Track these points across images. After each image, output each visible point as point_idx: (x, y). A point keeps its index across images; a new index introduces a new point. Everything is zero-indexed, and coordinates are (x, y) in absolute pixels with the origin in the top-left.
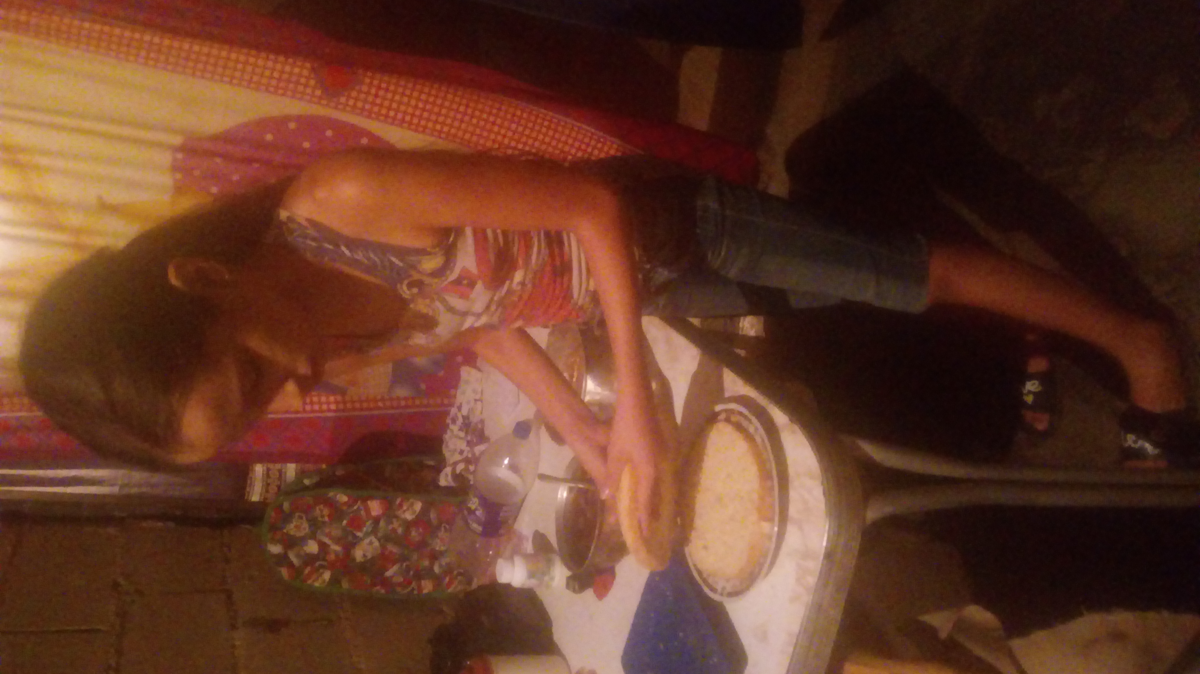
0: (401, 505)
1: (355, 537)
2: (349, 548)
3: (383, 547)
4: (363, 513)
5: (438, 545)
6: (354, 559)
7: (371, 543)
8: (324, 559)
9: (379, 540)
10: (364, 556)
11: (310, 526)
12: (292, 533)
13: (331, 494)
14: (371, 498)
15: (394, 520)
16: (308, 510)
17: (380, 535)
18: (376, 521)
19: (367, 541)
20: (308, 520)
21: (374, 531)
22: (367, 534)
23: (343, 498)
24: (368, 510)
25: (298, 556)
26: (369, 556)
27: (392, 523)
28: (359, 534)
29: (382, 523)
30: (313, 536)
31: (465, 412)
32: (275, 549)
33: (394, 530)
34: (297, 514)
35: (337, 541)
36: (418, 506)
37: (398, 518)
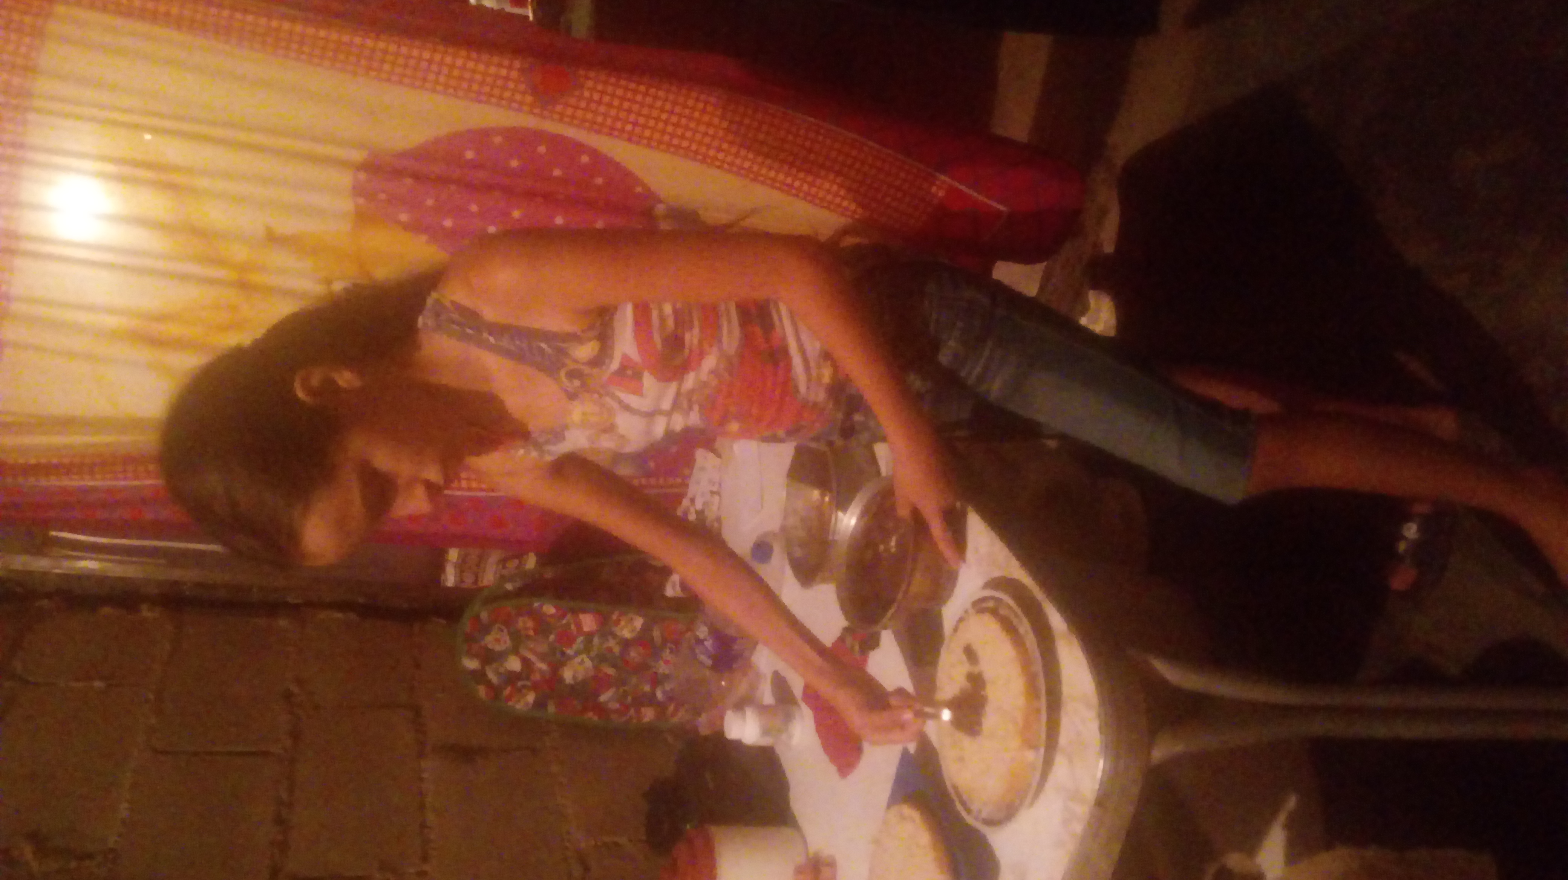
0: (617, 622)
1: (563, 654)
2: (556, 668)
3: (595, 667)
4: (573, 627)
5: (662, 668)
6: (561, 680)
7: (582, 662)
8: (528, 679)
9: (592, 659)
10: (574, 677)
11: (511, 639)
12: (490, 646)
13: (536, 604)
14: (584, 611)
15: (610, 638)
16: (508, 622)
17: (592, 654)
18: (590, 636)
19: (578, 660)
20: (510, 634)
21: (587, 649)
22: (577, 653)
23: (549, 609)
24: (579, 626)
25: (499, 674)
26: (580, 677)
27: (608, 640)
28: (570, 652)
29: (596, 640)
30: (515, 651)
31: (699, 506)
32: (471, 664)
33: (610, 650)
34: (497, 626)
35: (543, 657)
36: (639, 622)
37: (614, 636)
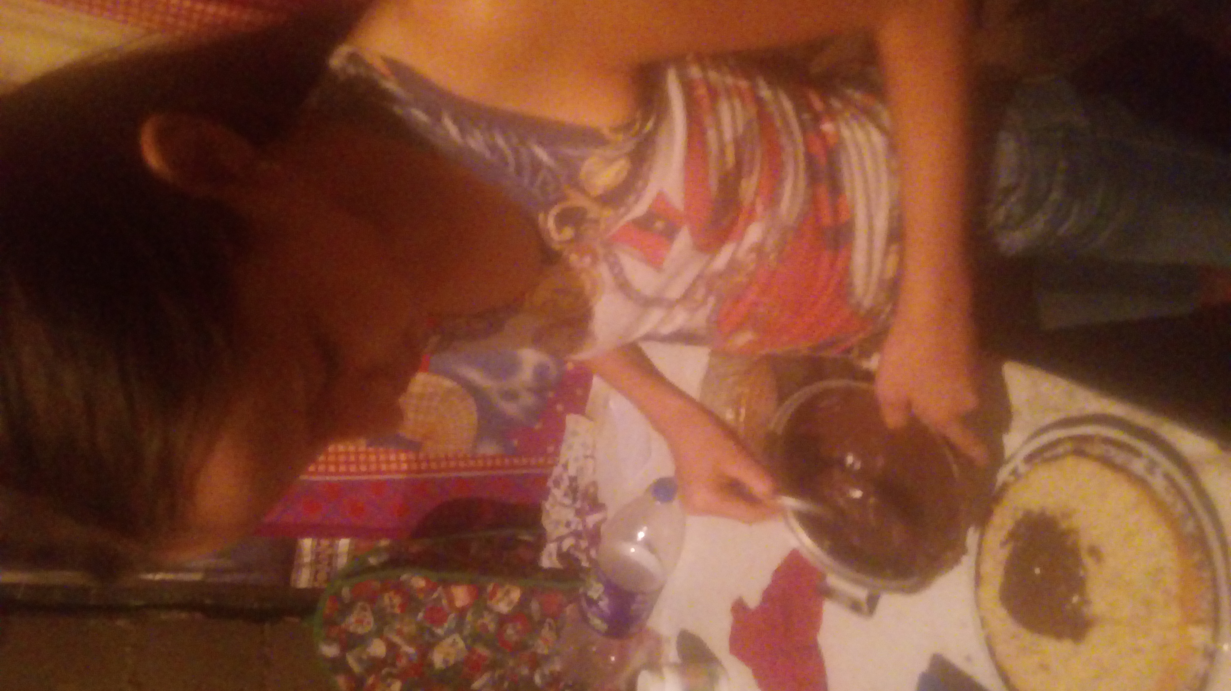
0: (493, 594)
1: (433, 634)
2: (425, 650)
3: (470, 648)
4: (444, 602)
5: (542, 649)
6: (431, 665)
7: (454, 644)
8: (393, 665)
9: (464, 639)
10: (445, 661)
11: (376, 620)
12: (352, 629)
13: (404, 577)
14: (457, 583)
15: (486, 613)
16: (373, 599)
17: (466, 632)
18: (462, 613)
19: (449, 640)
20: (374, 613)
21: (459, 628)
22: (449, 632)
23: (419, 582)
24: (451, 601)
25: (360, 660)
26: (452, 661)
27: (482, 617)
28: (440, 631)
29: (469, 617)
30: (379, 633)
31: (572, 471)
32: (330, 651)
33: (484, 627)
34: (360, 604)
35: (411, 640)
36: (516, 595)
37: (490, 610)
